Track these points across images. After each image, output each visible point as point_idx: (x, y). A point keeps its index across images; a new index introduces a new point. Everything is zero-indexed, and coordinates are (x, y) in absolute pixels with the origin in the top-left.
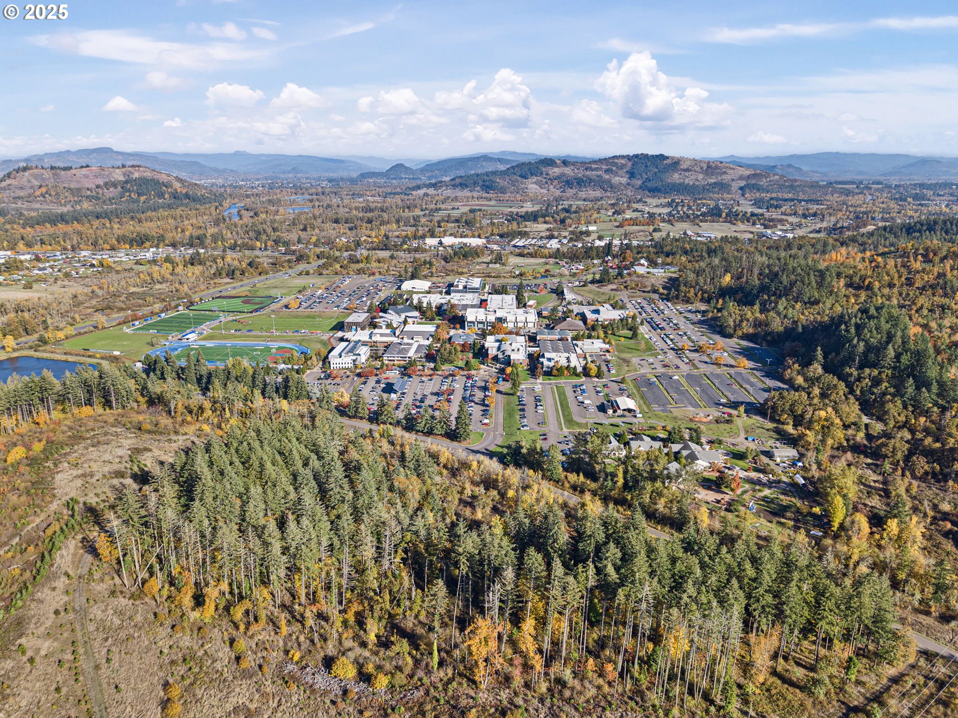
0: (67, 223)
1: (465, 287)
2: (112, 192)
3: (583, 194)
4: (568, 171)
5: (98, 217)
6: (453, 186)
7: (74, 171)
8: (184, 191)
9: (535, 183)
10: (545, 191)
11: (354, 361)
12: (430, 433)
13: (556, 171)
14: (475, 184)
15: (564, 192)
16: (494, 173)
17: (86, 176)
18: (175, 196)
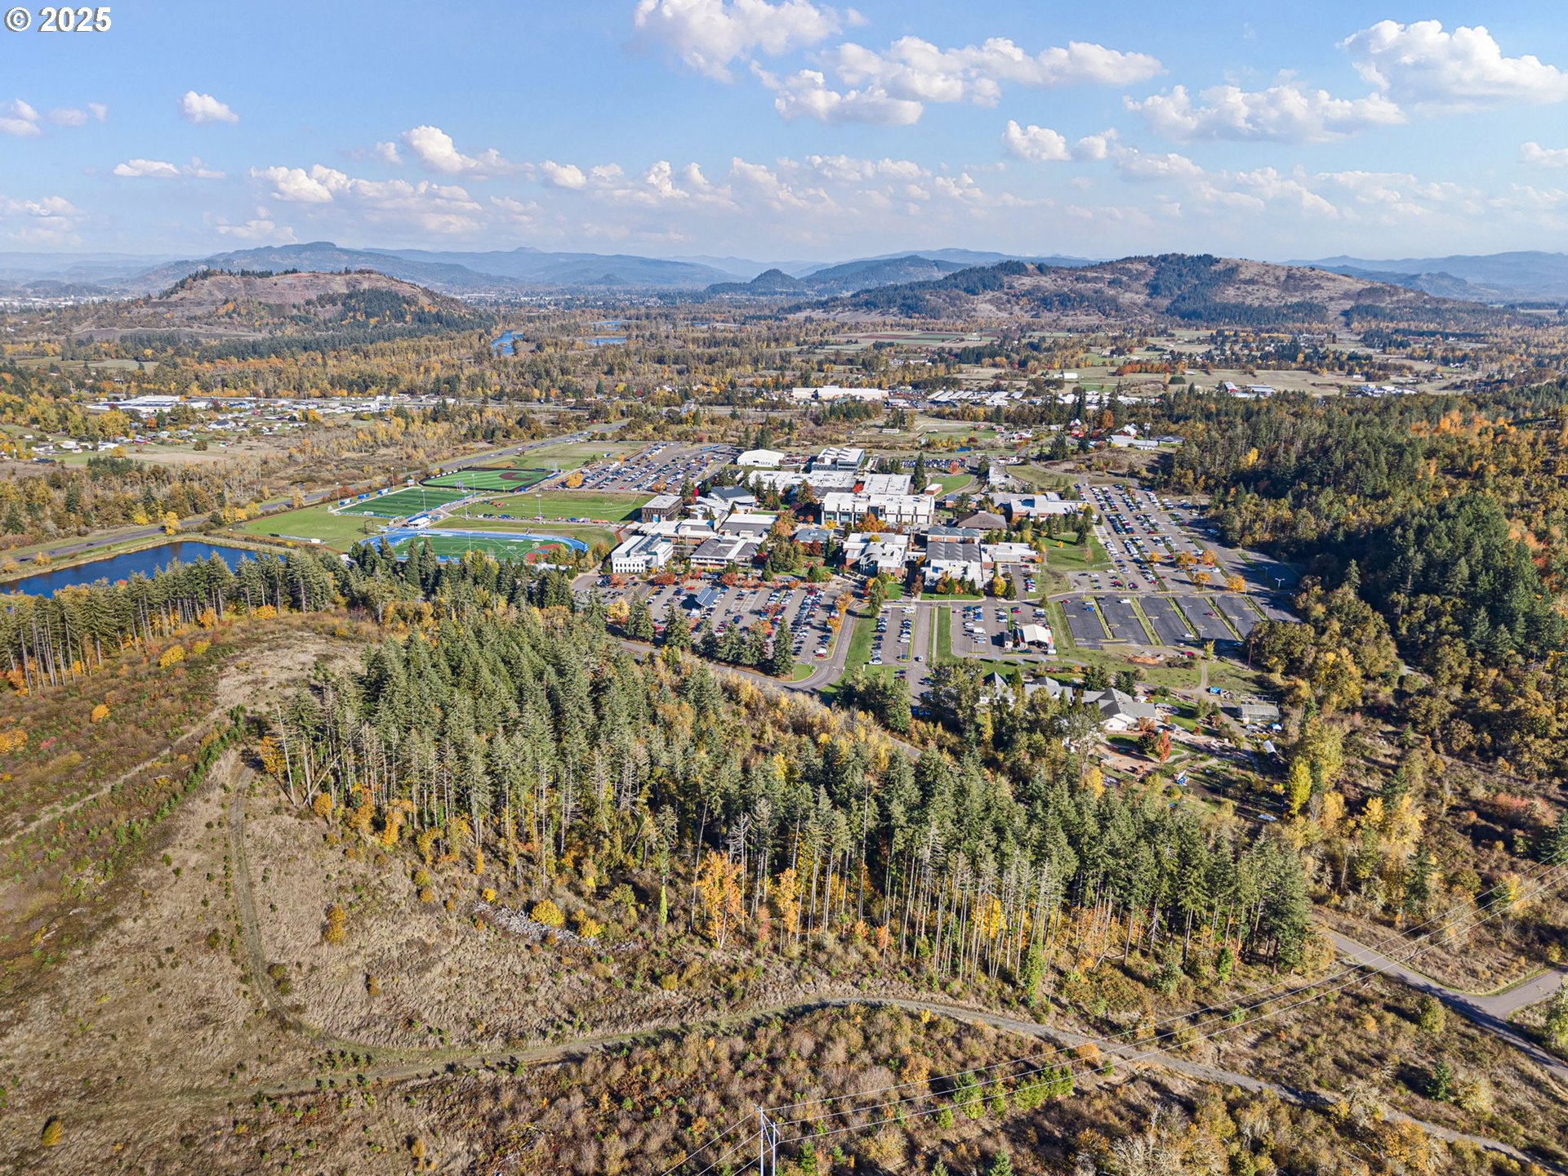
0: (261, 356)
1: (834, 462)
2: (329, 312)
3: (1068, 321)
4: (1046, 282)
5: (305, 349)
6: (855, 305)
7: (274, 279)
8: (434, 311)
9: (990, 301)
10: (1005, 315)
11: (647, 562)
12: (735, 663)
13: (1026, 282)
14: (890, 302)
15: (1037, 316)
16: (922, 285)
17: (292, 286)
18: (420, 318)
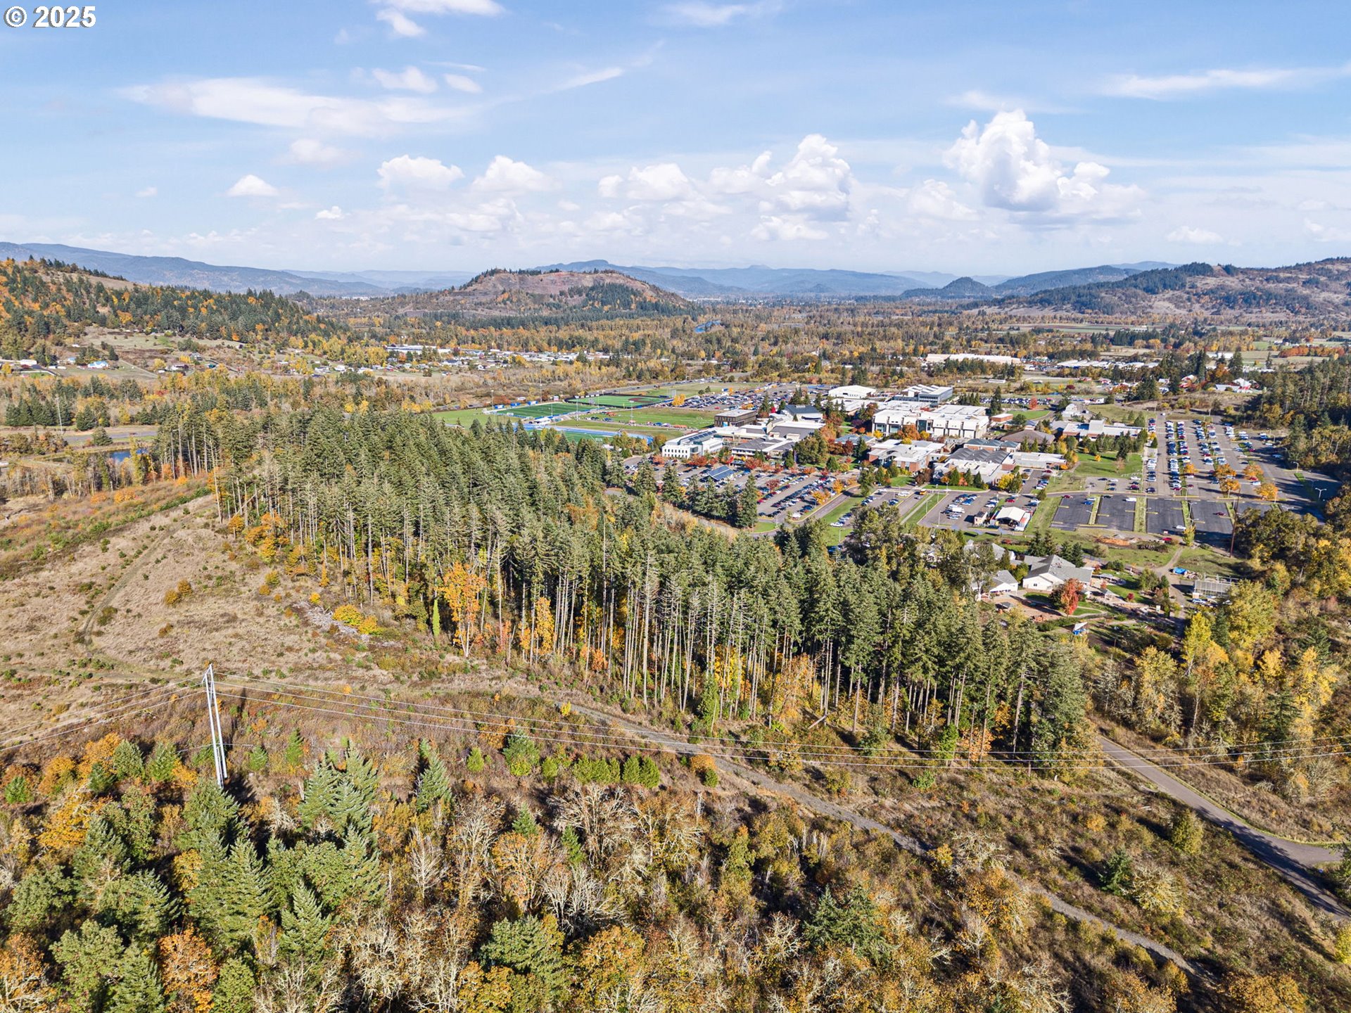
0: (513, 327)
1: (916, 395)
2: (577, 300)
3: (1252, 318)
4: (1233, 283)
5: (546, 324)
6: (1030, 303)
7: (541, 276)
8: (654, 301)
9: (1169, 300)
10: (1184, 312)
11: (693, 450)
14: (1064, 299)
15: (1218, 313)
16: (1100, 285)
17: (553, 282)
18: (643, 306)
